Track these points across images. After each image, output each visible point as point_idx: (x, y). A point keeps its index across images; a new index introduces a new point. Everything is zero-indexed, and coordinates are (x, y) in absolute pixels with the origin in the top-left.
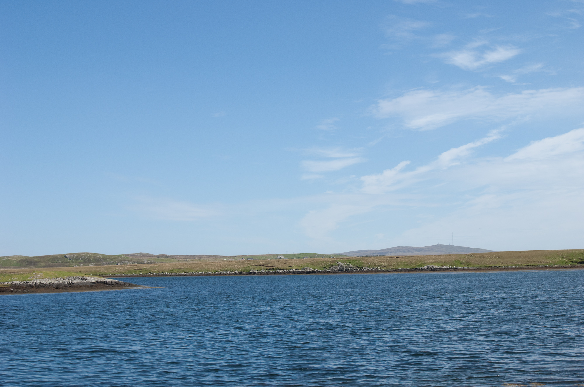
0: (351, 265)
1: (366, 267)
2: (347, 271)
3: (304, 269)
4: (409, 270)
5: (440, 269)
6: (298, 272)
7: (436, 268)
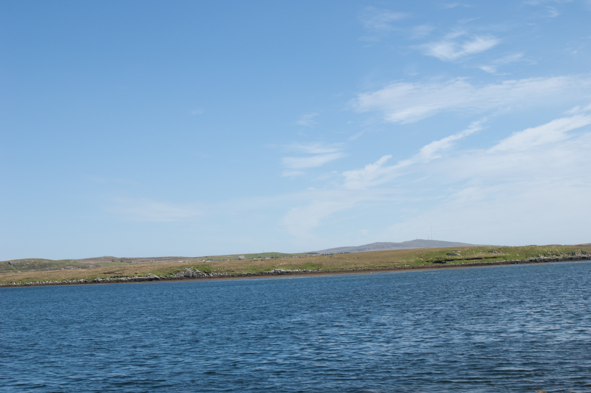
0: (198, 271)
1: (214, 272)
2: (193, 277)
3: (147, 276)
4: (254, 275)
5: (287, 272)
6: (140, 279)
7: (283, 272)
